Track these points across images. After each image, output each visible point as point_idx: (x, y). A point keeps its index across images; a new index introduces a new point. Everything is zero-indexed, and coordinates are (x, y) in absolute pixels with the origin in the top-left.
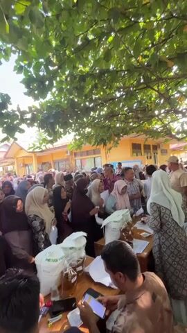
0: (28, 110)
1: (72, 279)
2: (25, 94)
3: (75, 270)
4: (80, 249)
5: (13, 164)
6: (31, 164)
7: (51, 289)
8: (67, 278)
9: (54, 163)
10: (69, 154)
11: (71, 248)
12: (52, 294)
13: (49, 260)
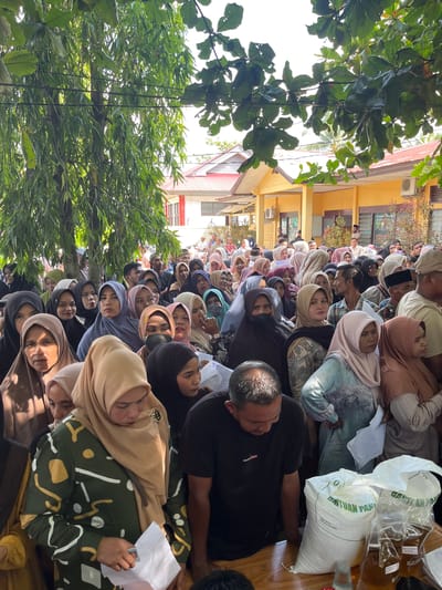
0: (311, 75)
1: (386, 565)
2: (312, 30)
3: (399, 548)
4: (419, 504)
5: (251, 209)
6: (295, 215)
7: (335, 565)
8: (377, 558)
9: (362, 214)
10: (412, 191)
11: (395, 494)
12: (336, 576)
13: (336, 502)
